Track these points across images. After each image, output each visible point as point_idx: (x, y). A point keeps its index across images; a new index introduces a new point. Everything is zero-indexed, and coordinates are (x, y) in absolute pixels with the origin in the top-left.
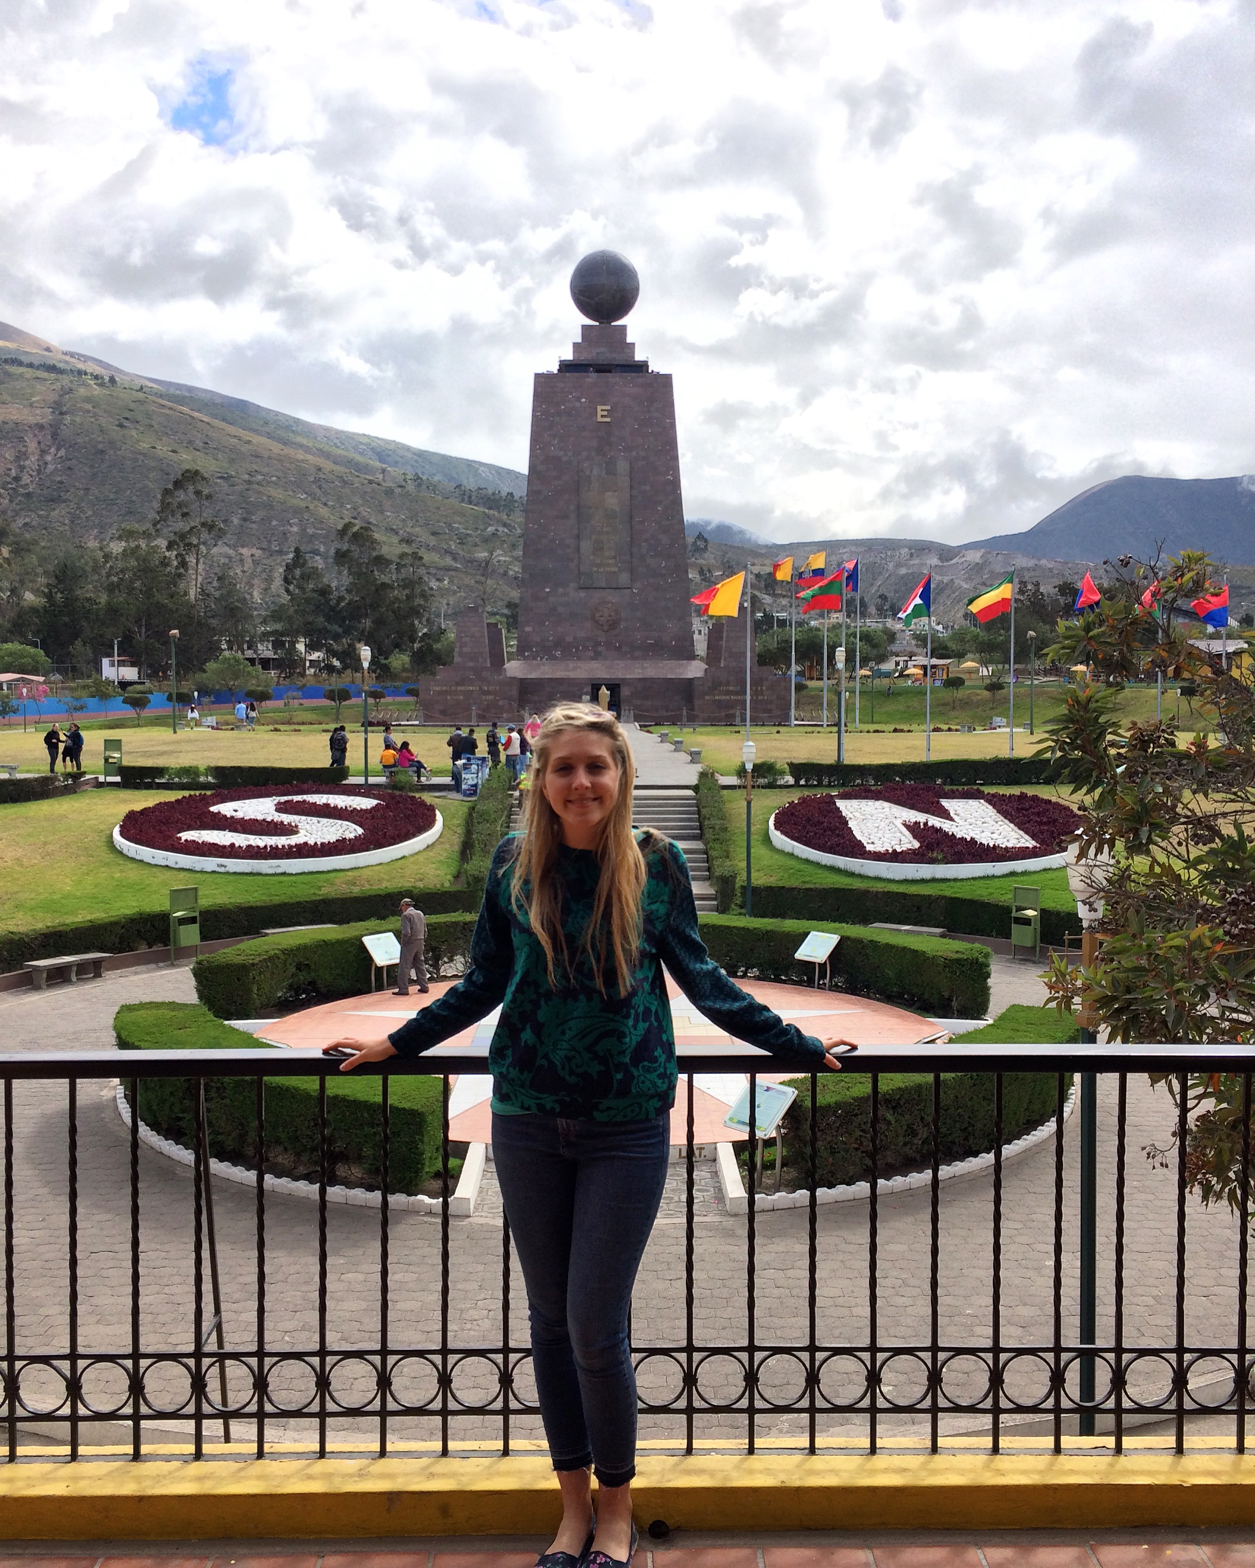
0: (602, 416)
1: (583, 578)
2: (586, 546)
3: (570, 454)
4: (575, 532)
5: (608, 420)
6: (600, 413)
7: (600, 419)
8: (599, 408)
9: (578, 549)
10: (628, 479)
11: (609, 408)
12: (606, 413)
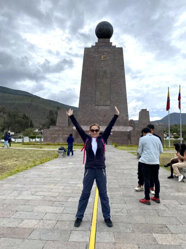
0: (103, 58)
1: (96, 102)
2: (98, 93)
3: (94, 68)
4: (95, 90)
5: (105, 59)
6: (102, 58)
7: (102, 59)
8: (102, 56)
9: (95, 94)
10: (109, 75)
11: (105, 56)
12: (104, 58)
